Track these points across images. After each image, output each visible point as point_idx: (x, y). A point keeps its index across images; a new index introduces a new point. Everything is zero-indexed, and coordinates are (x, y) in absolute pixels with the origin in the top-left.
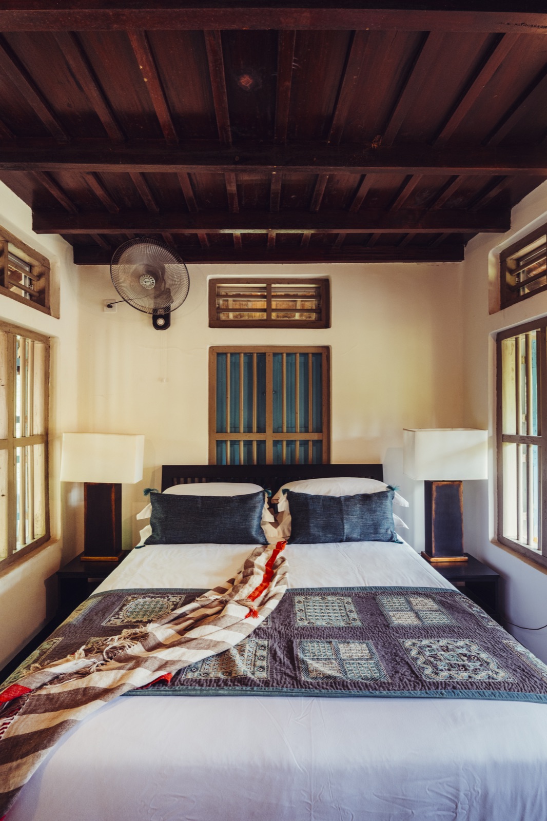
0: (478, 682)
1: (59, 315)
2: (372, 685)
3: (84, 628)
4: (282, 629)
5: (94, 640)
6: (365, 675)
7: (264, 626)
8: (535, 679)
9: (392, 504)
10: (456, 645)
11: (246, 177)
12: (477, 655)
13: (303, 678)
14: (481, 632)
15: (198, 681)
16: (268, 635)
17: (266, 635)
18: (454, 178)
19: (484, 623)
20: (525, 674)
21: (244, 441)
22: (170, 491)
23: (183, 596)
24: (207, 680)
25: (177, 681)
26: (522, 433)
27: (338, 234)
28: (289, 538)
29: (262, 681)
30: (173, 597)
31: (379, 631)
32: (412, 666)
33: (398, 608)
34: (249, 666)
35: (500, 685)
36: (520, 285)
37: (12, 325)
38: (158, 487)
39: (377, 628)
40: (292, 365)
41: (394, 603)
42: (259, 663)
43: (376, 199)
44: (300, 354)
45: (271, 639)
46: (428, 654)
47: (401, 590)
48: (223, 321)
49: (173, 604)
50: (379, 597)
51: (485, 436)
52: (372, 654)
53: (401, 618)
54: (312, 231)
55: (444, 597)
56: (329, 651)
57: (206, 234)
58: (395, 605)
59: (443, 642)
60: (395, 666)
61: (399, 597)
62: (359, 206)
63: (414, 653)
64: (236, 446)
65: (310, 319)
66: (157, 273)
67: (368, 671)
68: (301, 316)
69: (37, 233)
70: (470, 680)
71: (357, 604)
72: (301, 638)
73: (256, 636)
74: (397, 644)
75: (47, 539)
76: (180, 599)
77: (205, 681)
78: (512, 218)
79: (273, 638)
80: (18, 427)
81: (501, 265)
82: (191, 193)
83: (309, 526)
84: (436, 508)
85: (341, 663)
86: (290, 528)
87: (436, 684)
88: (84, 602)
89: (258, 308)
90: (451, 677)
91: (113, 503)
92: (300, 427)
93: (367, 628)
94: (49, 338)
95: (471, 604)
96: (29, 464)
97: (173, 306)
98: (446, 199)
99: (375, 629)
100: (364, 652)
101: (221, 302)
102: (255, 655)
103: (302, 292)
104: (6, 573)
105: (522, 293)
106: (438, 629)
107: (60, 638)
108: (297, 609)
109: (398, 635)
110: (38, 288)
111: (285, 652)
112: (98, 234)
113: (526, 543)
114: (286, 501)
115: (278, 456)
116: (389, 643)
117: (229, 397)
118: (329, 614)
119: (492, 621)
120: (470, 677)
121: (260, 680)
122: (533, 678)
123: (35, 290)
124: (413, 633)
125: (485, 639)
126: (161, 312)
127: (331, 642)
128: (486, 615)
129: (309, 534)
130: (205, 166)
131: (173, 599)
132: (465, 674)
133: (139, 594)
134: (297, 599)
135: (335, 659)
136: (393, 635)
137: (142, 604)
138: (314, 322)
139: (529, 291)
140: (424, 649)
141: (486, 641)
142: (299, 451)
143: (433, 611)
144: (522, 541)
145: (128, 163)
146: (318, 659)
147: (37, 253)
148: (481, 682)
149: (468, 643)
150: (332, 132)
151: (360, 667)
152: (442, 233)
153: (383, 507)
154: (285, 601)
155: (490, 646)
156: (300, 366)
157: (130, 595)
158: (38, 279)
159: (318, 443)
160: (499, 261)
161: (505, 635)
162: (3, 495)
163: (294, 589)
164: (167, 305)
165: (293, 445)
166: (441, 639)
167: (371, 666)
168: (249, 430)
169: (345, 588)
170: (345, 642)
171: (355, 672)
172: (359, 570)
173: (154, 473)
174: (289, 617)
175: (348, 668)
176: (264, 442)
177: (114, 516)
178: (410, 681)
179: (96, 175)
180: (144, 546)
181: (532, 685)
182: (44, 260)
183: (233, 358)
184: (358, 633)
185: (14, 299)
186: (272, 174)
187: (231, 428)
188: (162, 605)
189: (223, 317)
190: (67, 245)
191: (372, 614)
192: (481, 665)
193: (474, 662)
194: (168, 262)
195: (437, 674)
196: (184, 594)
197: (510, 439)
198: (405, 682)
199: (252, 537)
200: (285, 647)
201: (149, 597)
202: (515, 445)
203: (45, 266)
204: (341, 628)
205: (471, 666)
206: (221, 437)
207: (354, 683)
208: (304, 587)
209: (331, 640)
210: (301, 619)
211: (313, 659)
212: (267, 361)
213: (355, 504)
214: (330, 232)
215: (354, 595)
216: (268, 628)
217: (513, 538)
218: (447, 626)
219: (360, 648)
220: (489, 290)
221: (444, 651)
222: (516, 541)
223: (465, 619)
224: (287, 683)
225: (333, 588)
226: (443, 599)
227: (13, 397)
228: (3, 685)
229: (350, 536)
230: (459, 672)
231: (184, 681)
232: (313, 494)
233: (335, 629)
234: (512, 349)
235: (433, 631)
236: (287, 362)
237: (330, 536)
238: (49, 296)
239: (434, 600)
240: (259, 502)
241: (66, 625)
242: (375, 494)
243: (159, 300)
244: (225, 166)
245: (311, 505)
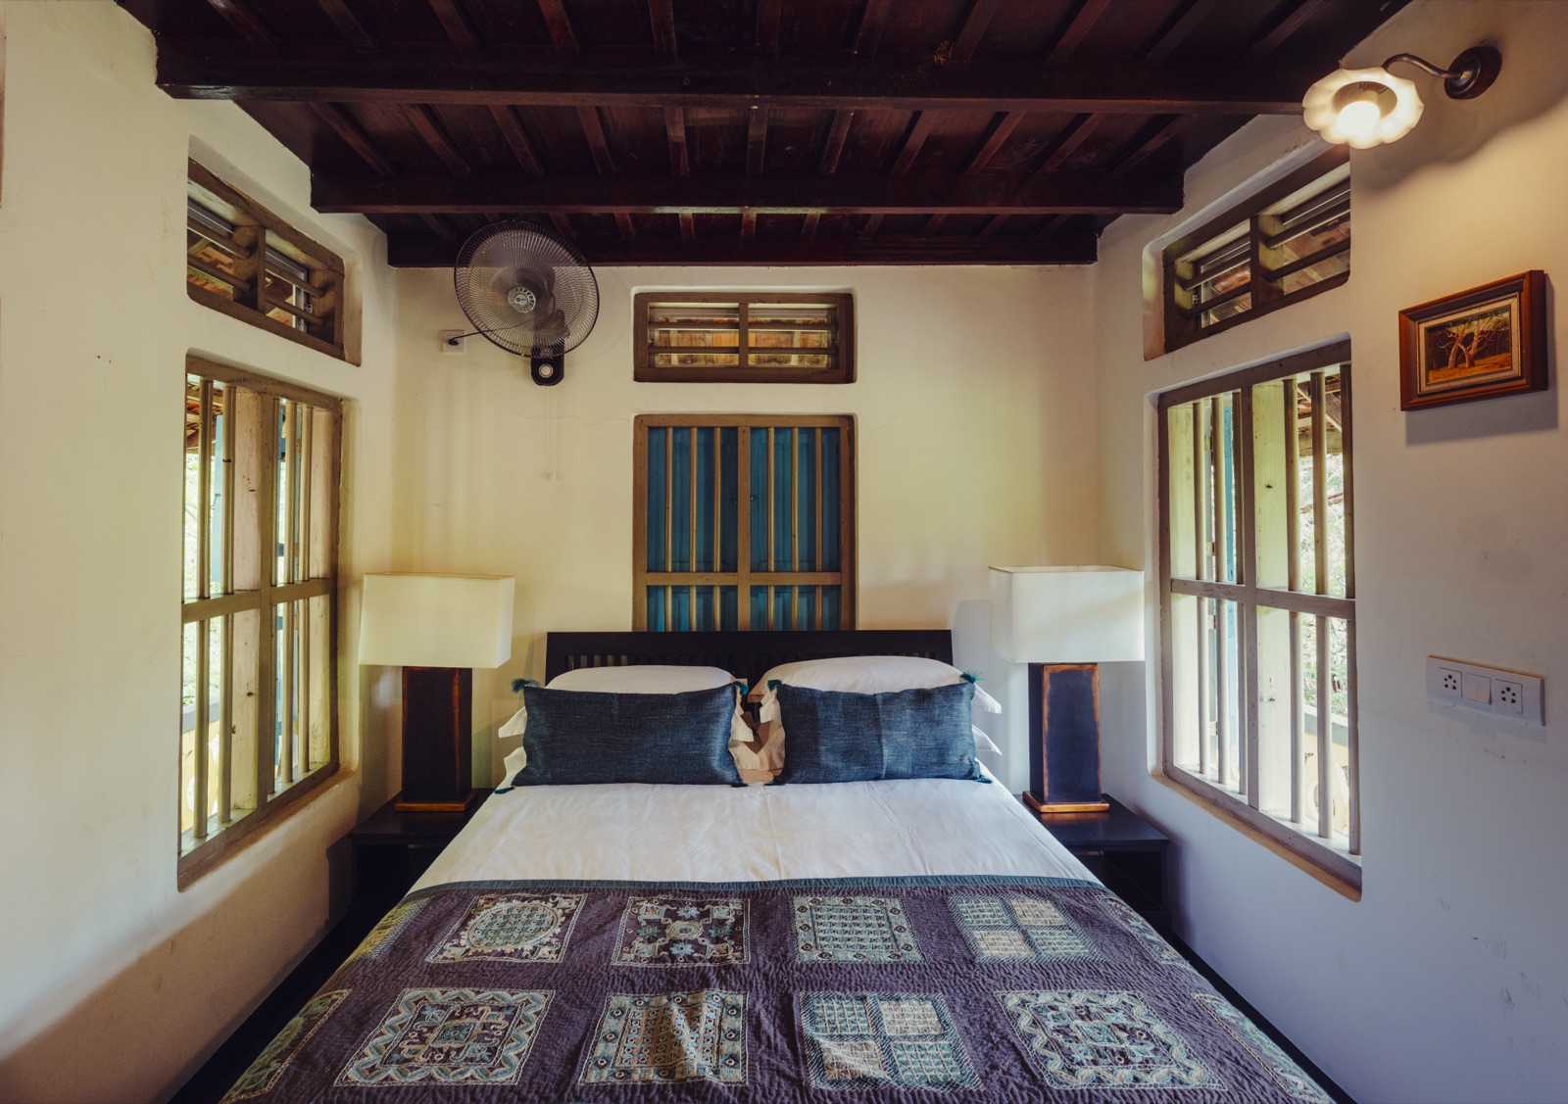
0: (1153, 1091)
1: (360, 358)
2: (947, 1096)
3: (392, 968)
4: (770, 968)
5: (411, 995)
6: (933, 1073)
7: (737, 962)
8: (1262, 1082)
9: (970, 709)
10: (1104, 1004)
11: (703, 115)
12: (1146, 1028)
13: (815, 1082)
14: (1149, 973)
15: (609, 1088)
16: (743, 982)
17: (741, 983)
18: (1082, 118)
19: (1154, 953)
20: (1241, 1069)
21: (697, 586)
22: (562, 683)
23: (582, 895)
24: (626, 1086)
25: (569, 1090)
26: (1209, 577)
27: (868, 216)
28: (780, 771)
29: (733, 1090)
30: (565, 898)
31: (955, 974)
32: (1025, 1055)
33: (989, 922)
34: (708, 1055)
35: (1195, 1098)
36: (1200, 309)
37: (271, 379)
38: (538, 676)
39: (951, 967)
40: (784, 449)
41: (981, 911)
42: (727, 1047)
43: (940, 153)
44: (800, 429)
45: (751, 991)
46: (1051, 1024)
47: (993, 883)
48: (661, 369)
49: (564, 914)
50: (953, 898)
51: (1140, 581)
52: (944, 1025)
53: (997, 945)
54: (822, 211)
55: (1074, 897)
56: (862, 1019)
57: (630, 214)
58: (984, 916)
59: (1079, 998)
60: (991, 1053)
61: (990, 899)
62: (909, 166)
63: (1024, 1023)
64: (683, 596)
65: (819, 366)
66: (540, 285)
67: (938, 1064)
68: (801, 360)
69: (320, 212)
70: (1137, 1087)
71: (911, 914)
72: (807, 990)
73: (720, 985)
74: (992, 1001)
75: (333, 769)
76: (577, 903)
77: (622, 1090)
78: (1185, 189)
79: (754, 989)
80: (282, 563)
81: (1165, 271)
82: (602, 142)
83: (817, 751)
84: (1051, 714)
85: (886, 1044)
86: (783, 753)
87: (1073, 1096)
88: (394, 910)
89: (723, 345)
90: (1099, 1080)
91: (456, 704)
92: (800, 562)
93: (933, 966)
94: (342, 400)
95: (1125, 913)
96: (300, 634)
97: (568, 342)
98: (1067, 155)
99: (948, 968)
100: (928, 1019)
101: (657, 334)
102: (720, 1028)
103: (802, 317)
104: (254, 841)
105: (1204, 324)
106: (1068, 968)
107: (345, 991)
108: (798, 925)
109: (992, 982)
110: (322, 310)
111: (777, 1020)
112: (433, 214)
113: (1217, 779)
114: (775, 703)
115: (759, 615)
116: (976, 999)
117: (670, 506)
118: (860, 936)
119: (1168, 950)
120: (1136, 1079)
121: (729, 1088)
122: (1257, 1079)
123: (317, 314)
124: (1021, 977)
125: (1158, 991)
126: (547, 353)
127: (865, 997)
128: (1155, 936)
129: (819, 765)
130: (627, 95)
131: (565, 903)
132: (1126, 1072)
133: (500, 892)
134: (799, 901)
135: (875, 1038)
136: (983, 981)
137: (505, 913)
138: (826, 372)
139: (1217, 321)
140: (1044, 1014)
141: (1161, 996)
142: (798, 605)
143: (1055, 927)
144: (1210, 775)
145: (485, 89)
146: (840, 1036)
147: (321, 246)
148: (1159, 1091)
149: (1126, 1000)
150: (861, 34)
151: (922, 1056)
152: (1056, 216)
153: (955, 713)
154: (776, 907)
155: (1169, 1007)
156: (800, 452)
157: (482, 893)
158: (322, 293)
159: (832, 591)
160: (1162, 264)
161: (1195, 980)
162: (250, 694)
163: (791, 880)
164: (557, 341)
165: (786, 595)
166: (1074, 991)
167: (944, 1052)
168: (707, 566)
169: (889, 878)
170: (890, 999)
171: (913, 1067)
172: (912, 840)
173: (532, 646)
174: (783, 941)
175: (900, 1059)
176: (735, 588)
177: (457, 727)
178: (1020, 1088)
179: (428, 110)
180: (512, 788)
181: (1257, 1097)
182: (333, 260)
183: (679, 435)
184: (915, 977)
185: (275, 333)
186: (750, 109)
187: (673, 562)
188: (542, 916)
189: (659, 361)
190: (375, 231)
191: (941, 936)
192: (1155, 1051)
193: (1142, 1044)
194: (559, 263)
195: (1072, 1072)
196: (585, 891)
197: (1185, 587)
198: (1012, 1091)
199: (713, 771)
200: (776, 1008)
201: (518, 898)
202: (1194, 598)
203: (334, 271)
204: (883, 967)
205: (1137, 1054)
206: (655, 579)
207: (912, 1094)
208: (811, 877)
209: (865, 993)
210: (807, 947)
211: (831, 1037)
212: (740, 442)
213: (903, 709)
214: (858, 213)
215: (904, 892)
216: (744, 967)
217: (1193, 768)
218: (1085, 962)
219: (921, 1012)
220: (1144, 317)
221: (1082, 1018)
222: (1198, 776)
223: (1116, 946)
224: (783, 1094)
225: (865, 879)
226: (1073, 902)
227: (272, 513)
228: (229, 1097)
229: (894, 769)
230: (1115, 1067)
231: (581, 1091)
232: (824, 690)
233: (871, 968)
234: (1187, 424)
235: (1058, 973)
236: (776, 444)
237: (856, 768)
238: (341, 325)
239: (1056, 904)
240: (726, 705)
241: (358, 961)
242: (940, 690)
243: (543, 333)
244: (664, 95)
245: (822, 710)
